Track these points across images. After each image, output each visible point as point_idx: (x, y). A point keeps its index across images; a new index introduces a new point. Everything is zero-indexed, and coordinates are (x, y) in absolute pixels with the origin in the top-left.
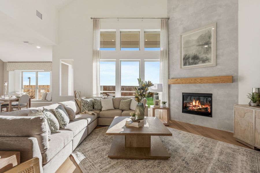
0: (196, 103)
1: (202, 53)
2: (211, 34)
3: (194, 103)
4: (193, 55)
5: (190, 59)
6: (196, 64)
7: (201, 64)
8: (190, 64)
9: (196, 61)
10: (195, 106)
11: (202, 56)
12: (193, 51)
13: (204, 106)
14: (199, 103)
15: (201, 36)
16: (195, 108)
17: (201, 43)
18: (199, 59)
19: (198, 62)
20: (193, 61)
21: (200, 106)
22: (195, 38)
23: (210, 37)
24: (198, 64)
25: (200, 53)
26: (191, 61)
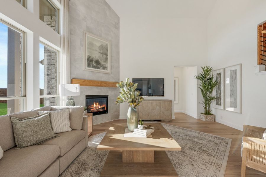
0: (96, 105)
1: (103, 61)
2: (108, 48)
3: (95, 105)
4: (96, 59)
5: (94, 62)
6: (98, 68)
7: (101, 70)
8: (93, 67)
9: (98, 65)
10: (96, 107)
11: (102, 63)
12: (96, 56)
13: (102, 107)
14: (98, 104)
15: (102, 45)
16: (96, 109)
17: (102, 52)
18: (101, 65)
19: (100, 67)
20: (96, 65)
21: (100, 107)
22: (98, 44)
23: (107, 50)
24: (99, 69)
25: (101, 60)
26: (94, 64)
